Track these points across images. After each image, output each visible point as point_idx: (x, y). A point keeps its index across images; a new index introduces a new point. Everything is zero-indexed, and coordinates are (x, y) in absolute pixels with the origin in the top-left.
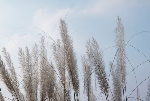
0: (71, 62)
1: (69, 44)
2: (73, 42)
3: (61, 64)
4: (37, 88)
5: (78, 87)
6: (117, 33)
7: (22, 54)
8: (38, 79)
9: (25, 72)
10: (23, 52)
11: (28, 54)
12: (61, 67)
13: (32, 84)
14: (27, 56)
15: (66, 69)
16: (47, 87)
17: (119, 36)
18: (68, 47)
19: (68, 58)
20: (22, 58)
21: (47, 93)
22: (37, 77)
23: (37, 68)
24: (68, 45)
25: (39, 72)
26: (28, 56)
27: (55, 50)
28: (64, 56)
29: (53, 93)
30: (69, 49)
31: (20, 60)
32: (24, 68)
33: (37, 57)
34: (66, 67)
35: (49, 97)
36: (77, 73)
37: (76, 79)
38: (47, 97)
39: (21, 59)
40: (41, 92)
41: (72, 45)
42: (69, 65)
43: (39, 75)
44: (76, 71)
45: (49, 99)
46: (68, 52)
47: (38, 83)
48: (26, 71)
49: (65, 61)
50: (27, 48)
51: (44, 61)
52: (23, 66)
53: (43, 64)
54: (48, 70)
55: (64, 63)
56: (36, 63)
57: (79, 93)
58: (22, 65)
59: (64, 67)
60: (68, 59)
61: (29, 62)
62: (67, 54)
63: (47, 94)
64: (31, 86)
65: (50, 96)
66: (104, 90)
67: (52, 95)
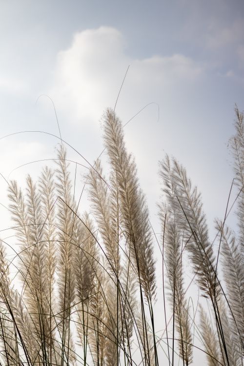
0: (132, 216)
1: (129, 173)
2: (136, 168)
3: (108, 220)
4: (51, 277)
5: (152, 279)
6: (237, 150)
7: (18, 196)
8: (53, 256)
9: (26, 239)
10: (18, 191)
11: (32, 197)
12: (108, 228)
13: (41, 268)
14: (31, 201)
15: (122, 234)
16: (77, 275)
17: (242, 158)
18: (125, 181)
19: (127, 209)
20: (17, 205)
21: (75, 290)
22: (53, 251)
23: (51, 229)
24: (126, 176)
25: (57, 237)
26: (32, 199)
27: (95, 188)
28: (116, 203)
29: (91, 290)
30: (128, 185)
31: (12, 210)
32: (23, 231)
33: (50, 201)
34: (122, 228)
35: (82, 301)
36: (149, 243)
37: (147, 260)
38: (77, 300)
39: (15, 207)
40: (60, 289)
41: (135, 174)
42: (127, 226)
43: (57, 245)
44: (147, 239)
45: (80, 305)
46: (127, 193)
47: (54, 265)
48: (27, 237)
49: (120, 214)
50: (30, 181)
51: (66, 211)
52: (20, 224)
53: (65, 219)
54: (78, 235)
55: (116, 219)
56: (50, 216)
57: (154, 293)
58: (17, 223)
59: (116, 229)
60: (125, 209)
61: (34, 215)
62: (124, 197)
63: (77, 293)
64: (40, 273)
65: (84, 298)
66: (208, 290)
67: (89, 296)
